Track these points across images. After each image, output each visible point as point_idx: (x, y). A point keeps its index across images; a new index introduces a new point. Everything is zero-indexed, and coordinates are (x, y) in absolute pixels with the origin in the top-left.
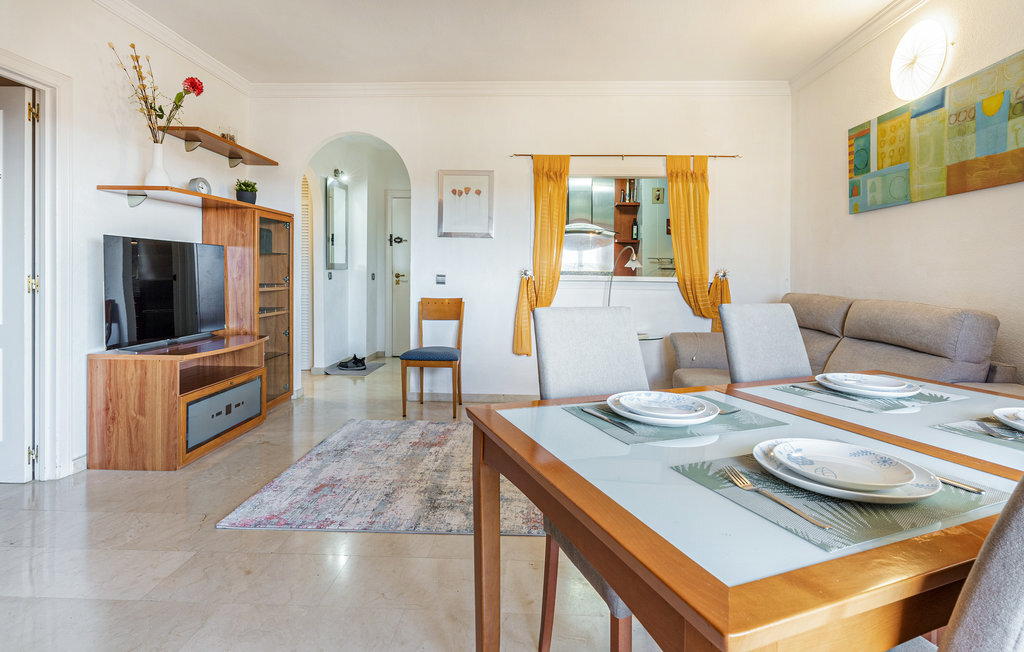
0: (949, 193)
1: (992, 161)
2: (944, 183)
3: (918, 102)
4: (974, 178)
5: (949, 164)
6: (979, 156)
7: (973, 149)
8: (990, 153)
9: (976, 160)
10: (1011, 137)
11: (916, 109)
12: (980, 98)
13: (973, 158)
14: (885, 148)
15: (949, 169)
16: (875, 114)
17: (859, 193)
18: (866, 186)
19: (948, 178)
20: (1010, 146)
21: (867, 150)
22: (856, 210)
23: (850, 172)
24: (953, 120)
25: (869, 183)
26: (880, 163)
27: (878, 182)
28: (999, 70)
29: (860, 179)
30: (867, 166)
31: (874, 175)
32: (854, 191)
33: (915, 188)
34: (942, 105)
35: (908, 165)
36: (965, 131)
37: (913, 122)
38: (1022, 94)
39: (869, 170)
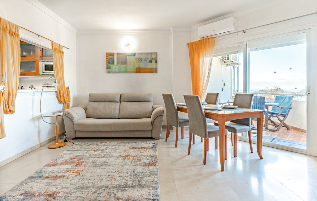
1: (145, 69)
3: (129, 53)
4: (142, 71)
5: (137, 67)
6: (143, 67)
7: (142, 65)
8: (145, 67)
9: (142, 68)
10: (149, 65)
11: (128, 55)
12: (143, 57)
13: (142, 67)
14: (119, 60)
15: (136, 68)
16: (116, 52)
17: (110, 69)
18: (113, 67)
19: (136, 70)
20: (149, 67)
21: (113, 59)
22: (109, 72)
23: (107, 63)
24: (137, 59)
25: (114, 67)
26: (118, 63)
27: (117, 67)
28: (147, 54)
29: (111, 65)
30: (113, 63)
31: (116, 65)
32: (108, 68)
33: (128, 70)
34: (135, 56)
35: (126, 65)
36: (140, 62)
37: (128, 57)
38: (151, 59)
39: (114, 64)
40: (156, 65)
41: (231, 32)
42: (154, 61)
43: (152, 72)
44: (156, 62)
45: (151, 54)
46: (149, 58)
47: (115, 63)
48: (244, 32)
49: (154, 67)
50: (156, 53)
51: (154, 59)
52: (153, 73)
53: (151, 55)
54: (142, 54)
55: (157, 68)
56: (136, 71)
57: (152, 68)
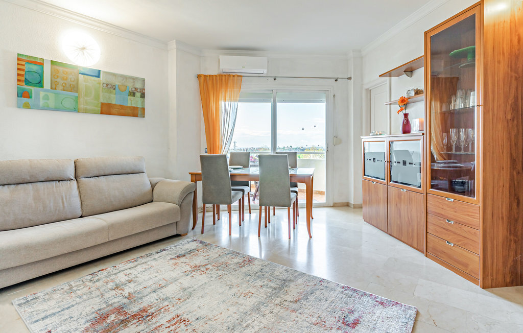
0: (102, 113)
1: (122, 107)
2: (100, 109)
3: (84, 68)
4: (114, 111)
5: (103, 102)
6: (117, 103)
7: (114, 100)
8: (121, 104)
9: (115, 105)
10: (129, 102)
11: (83, 71)
12: (117, 82)
13: (114, 102)
14: (58, 80)
15: (102, 104)
16: (47, 57)
17: (29, 97)
18: (39, 95)
19: (102, 107)
20: (129, 105)
21: (41, 76)
22: (27, 106)
23: (19, 80)
24: (105, 85)
25: (42, 94)
26: (54, 87)
27: (51, 96)
28: (126, 78)
29: (33, 89)
30: (40, 84)
31: (47, 91)
32: (23, 94)
33: (82, 106)
34: (98, 76)
35: (76, 94)
36: (111, 92)
37: (81, 77)
38: (133, 89)
39: (42, 86)
40: (143, 102)
41: (262, 75)
42: (138, 94)
43: (135, 115)
44: (143, 96)
45: (134, 79)
46: (130, 85)
47: (47, 84)
48: (275, 79)
49: (140, 106)
50: (144, 80)
51: (138, 90)
52: (137, 116)
53: (134, 82)
54: (114, 75)
55: (144, 109)
56: (101, 111)
57: (134, 107)
